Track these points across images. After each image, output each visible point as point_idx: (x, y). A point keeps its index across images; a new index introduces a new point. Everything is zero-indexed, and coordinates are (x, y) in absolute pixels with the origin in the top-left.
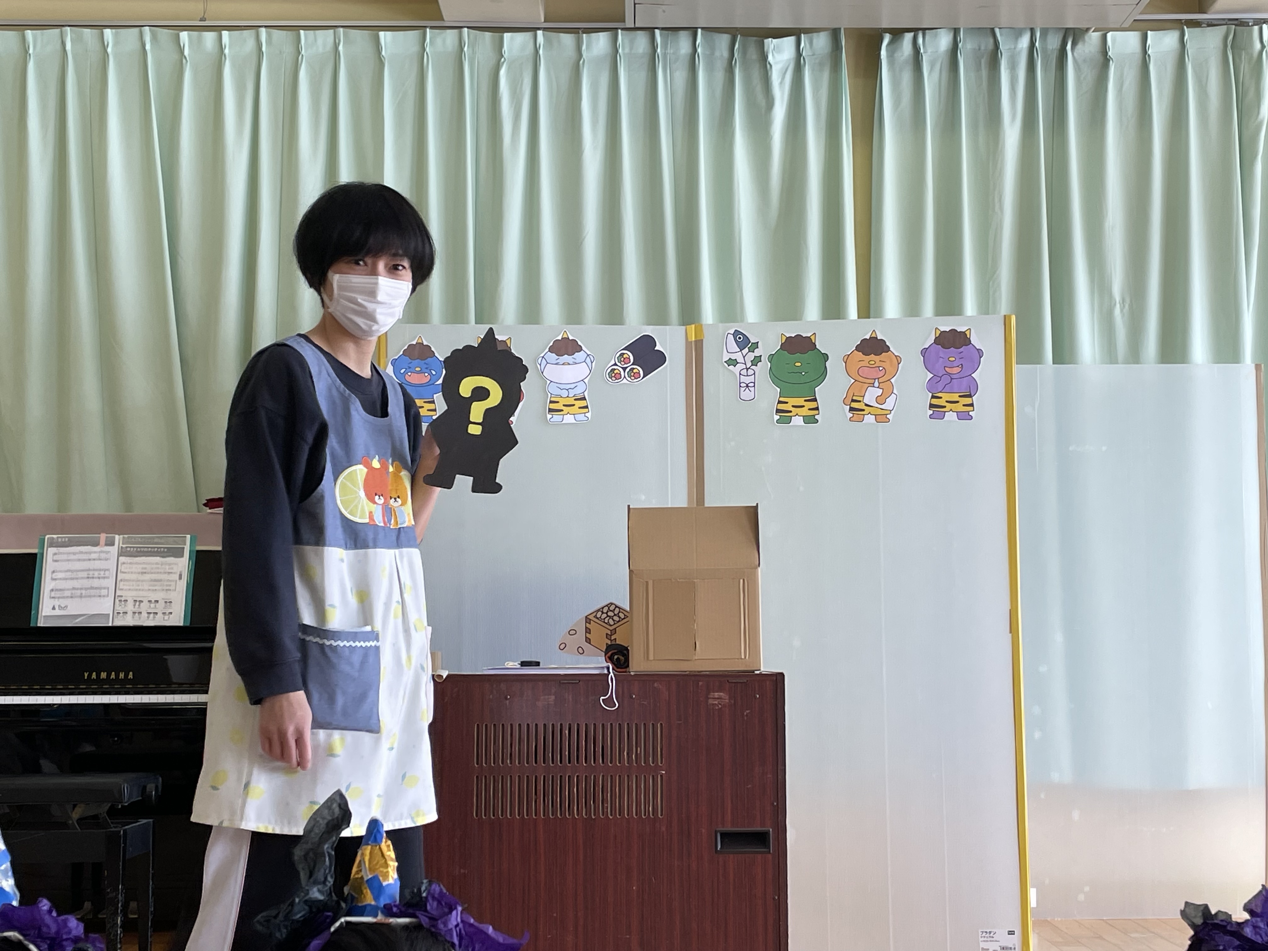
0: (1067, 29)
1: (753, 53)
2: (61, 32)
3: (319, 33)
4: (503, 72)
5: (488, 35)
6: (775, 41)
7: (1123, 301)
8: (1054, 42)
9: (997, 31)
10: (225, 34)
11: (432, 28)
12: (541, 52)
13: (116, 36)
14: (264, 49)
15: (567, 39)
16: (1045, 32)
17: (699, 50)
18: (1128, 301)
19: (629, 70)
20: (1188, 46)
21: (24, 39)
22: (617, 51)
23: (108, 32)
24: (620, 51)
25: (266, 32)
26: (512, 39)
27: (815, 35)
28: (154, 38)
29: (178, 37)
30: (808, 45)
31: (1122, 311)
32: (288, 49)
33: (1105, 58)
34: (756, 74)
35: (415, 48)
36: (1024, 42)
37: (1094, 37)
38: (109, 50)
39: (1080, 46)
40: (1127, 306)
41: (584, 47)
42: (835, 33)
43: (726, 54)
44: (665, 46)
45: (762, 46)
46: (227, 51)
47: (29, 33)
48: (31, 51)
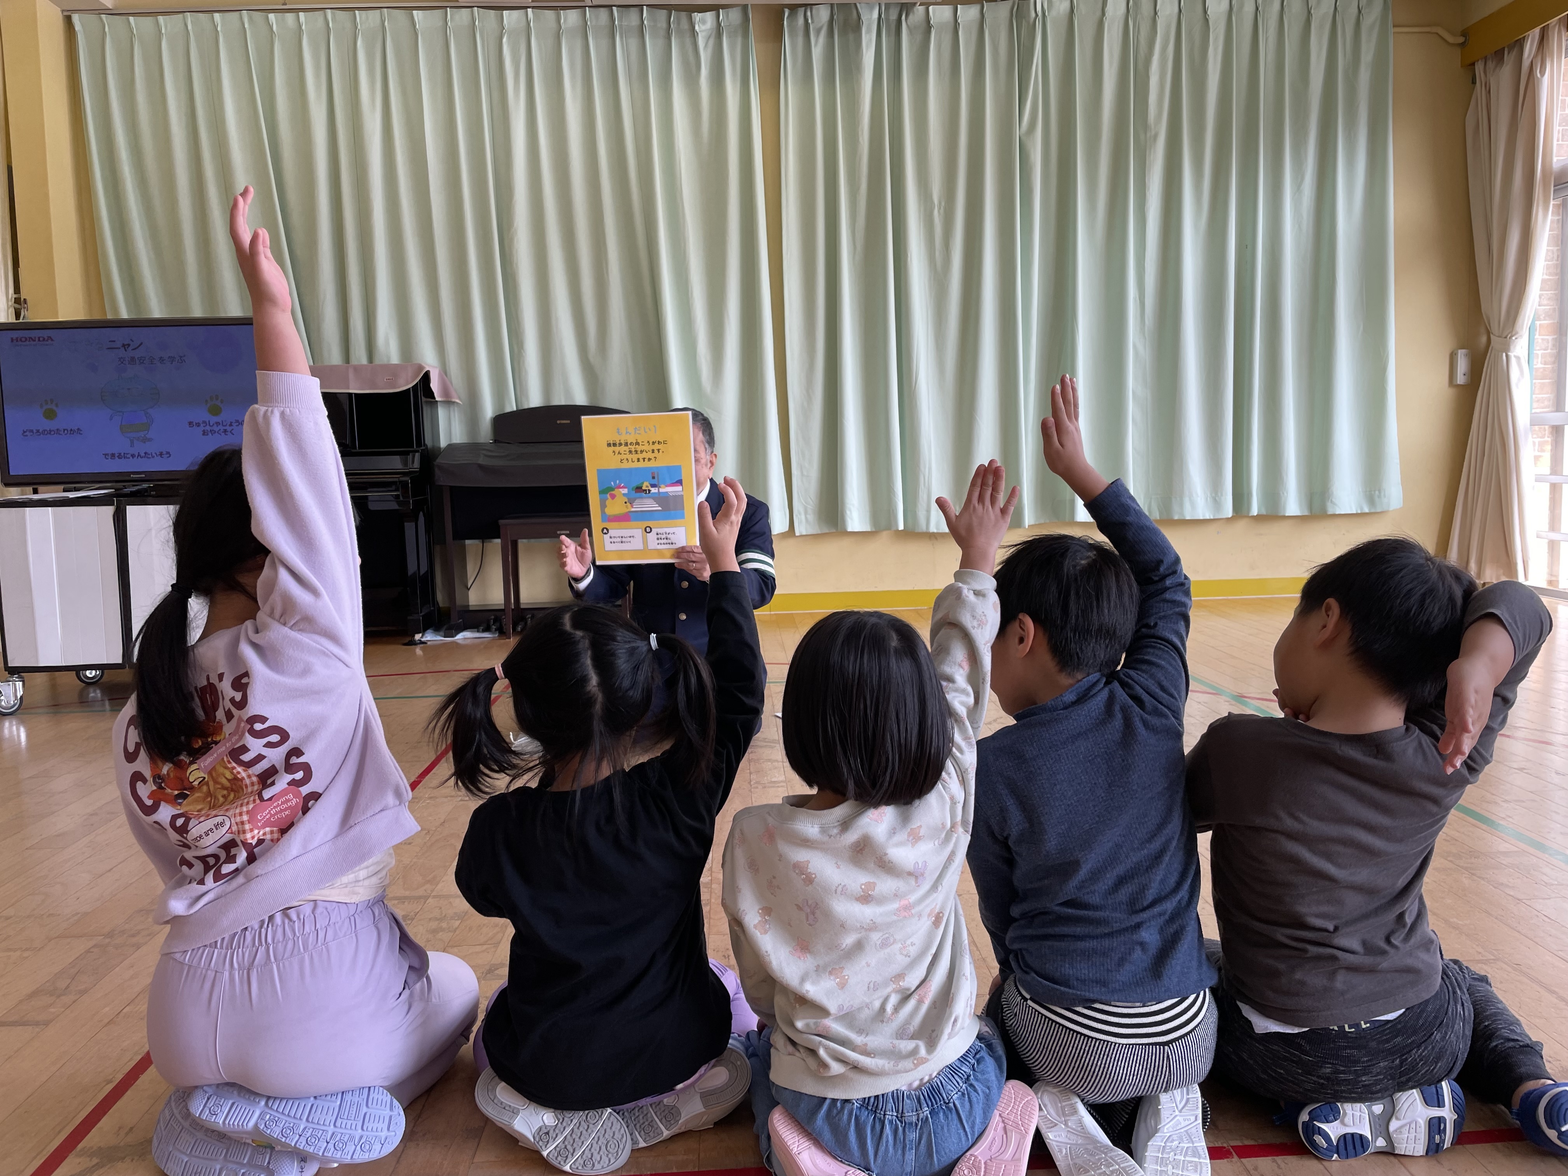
0: (902, 4)
1: (685, 24)
2: (184, 16)
3: (370, 12)
4: (505, 40)
5: (492, 12)
6: (700, 14)
7: (940, 203)
8: (894, 16)
9: (858, 5)
10: (301, 14)
11: (451, 7)
12: (532, 24)
13: (223, 20)
14: (331, 25)
15: (550, 14)
16: (888, 6)
17: (645, 22)
18: (943, 204)
19: (595, 38)
20: (986, 16)
21: (157, 21)
22: (586, 23)
23: (217, 16)
24: (589, 23)
25: (332, 13)
26: (510, 15)
27: (730, 9)
28: (251, 19)
29: (267, 18)
30: (725, 19)
31: (939, 212)
32: (348, 25)
33: (928, 26)
34: (688, 41)
35: (440, 23)
36: (875, 15)
37: (920, 9)
38: (219, 29)
39: (911, 17)
40: (942, 208)
41: (562, 21)
42: (745, 8)
43: (664, 25)
44: (620, 20)
45: (690, 18)
46: (304, 27)
47: (161, 19)
48: (163, 31)
